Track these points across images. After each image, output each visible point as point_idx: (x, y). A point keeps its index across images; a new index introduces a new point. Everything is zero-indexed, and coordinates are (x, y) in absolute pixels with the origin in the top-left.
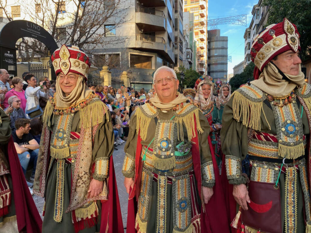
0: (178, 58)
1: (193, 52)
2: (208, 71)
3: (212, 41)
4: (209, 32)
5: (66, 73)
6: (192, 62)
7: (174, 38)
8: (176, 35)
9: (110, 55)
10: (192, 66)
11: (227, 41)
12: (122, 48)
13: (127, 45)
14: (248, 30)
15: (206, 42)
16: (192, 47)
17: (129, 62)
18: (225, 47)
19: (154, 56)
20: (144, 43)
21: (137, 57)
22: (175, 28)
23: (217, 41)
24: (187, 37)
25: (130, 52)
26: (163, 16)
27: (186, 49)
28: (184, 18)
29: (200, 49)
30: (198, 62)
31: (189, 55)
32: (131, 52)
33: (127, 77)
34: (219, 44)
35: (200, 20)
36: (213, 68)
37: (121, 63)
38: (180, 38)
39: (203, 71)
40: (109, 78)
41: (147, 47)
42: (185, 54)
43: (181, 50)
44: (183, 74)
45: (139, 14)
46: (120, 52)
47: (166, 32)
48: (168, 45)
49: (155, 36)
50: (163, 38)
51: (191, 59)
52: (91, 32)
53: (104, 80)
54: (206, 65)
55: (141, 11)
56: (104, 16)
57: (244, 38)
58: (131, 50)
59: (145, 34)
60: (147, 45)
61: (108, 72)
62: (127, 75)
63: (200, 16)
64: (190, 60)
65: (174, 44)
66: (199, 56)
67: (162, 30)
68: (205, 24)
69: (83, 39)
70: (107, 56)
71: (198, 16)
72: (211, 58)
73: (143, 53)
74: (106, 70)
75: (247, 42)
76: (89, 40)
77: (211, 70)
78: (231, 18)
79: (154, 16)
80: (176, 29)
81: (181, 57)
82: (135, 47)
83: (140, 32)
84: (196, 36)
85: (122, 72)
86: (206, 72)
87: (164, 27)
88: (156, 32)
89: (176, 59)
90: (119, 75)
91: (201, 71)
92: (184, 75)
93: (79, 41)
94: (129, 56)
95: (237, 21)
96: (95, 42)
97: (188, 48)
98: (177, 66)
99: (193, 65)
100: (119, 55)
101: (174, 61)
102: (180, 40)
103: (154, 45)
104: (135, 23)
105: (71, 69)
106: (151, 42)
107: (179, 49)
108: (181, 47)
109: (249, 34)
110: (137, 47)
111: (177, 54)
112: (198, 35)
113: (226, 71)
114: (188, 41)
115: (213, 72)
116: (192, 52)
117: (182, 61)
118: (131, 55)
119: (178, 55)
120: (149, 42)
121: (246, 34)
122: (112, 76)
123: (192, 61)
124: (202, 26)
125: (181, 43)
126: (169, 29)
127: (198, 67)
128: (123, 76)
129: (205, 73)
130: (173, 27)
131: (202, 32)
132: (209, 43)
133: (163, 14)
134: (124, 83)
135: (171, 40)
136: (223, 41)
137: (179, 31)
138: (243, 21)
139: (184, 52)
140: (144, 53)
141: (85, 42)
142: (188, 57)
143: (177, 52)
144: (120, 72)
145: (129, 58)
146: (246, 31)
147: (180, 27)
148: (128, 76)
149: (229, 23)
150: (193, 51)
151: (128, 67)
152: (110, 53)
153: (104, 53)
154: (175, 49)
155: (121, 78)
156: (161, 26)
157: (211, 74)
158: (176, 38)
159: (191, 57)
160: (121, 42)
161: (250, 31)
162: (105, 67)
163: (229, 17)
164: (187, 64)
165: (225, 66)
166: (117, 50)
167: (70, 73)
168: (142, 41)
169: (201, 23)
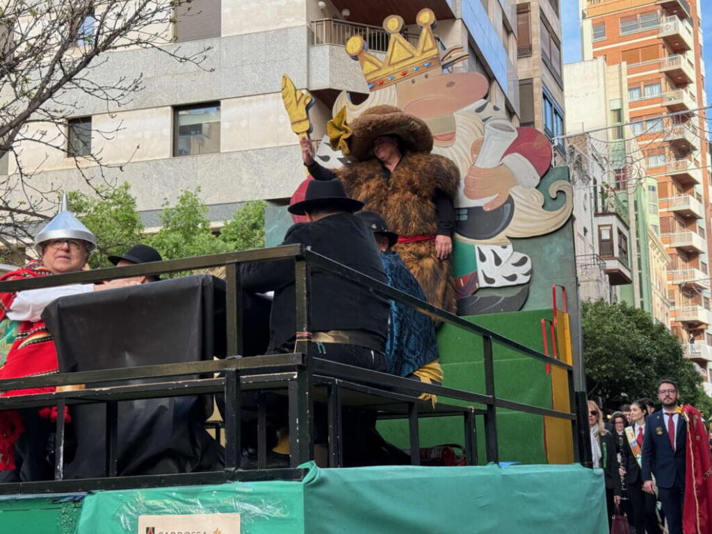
1: (633, 230)
16: (626, 210)
35: (670, 99)
45: (324, 52)
51: (623, 260)
63: (666, 83)
64: (613, 265)
68: (696, 113)
71: (659, 80)
91: (691, 318)
97: (606, 209)
99: (635, 286)
116: (628, 228)
123: (630, 271)
131: (682, 148)
139: (585, 231)
150: (632, 225)
159: (624, 252)
169: (671, 109)
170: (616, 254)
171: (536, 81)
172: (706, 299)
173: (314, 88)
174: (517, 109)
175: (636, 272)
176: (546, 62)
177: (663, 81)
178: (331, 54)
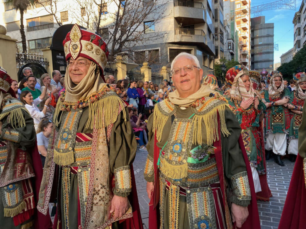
0: (219, 49)
1: (235, 42)
2: (251, 62)
3: (256, 30)
4: (252, 20)
5: (76, 57)
6: (233, 53)
7: (215, 29)
8: (216, 26)
9: (150, 51)
10: (234, 57)
11: (273, 28)
12: (161, 44)
13: (166, 39)
14: (298, 14)
15: (249, 31)
16: (234, 37)
17: (169, 57)
18: (271, 34)
19: (193, 49)
20: (183, 37)
21: (176, 51)
22: (215, 18)
23: (261, 29)
24: (228, 27)
25: (169, 47)
26: (202, 7)
27: (228, 39)
28: (224, 8)
29: (242, 39)
30: (240, 52)
31: (231, 45)
32: (171, 47)
33: (167, 72)
34: (264, 32)
35: (243, 8)
36: (257, 58)
37: (160, 58)
38: (220, 29)
39: (246, 61)
40: (149, 73)
41: (186, 41)
42: (227, 45)
43: (222, 41)
44: (224, 66)
45: (177, 8)
46: (159, 47)
47: (206, 24)
48: (208, 37)
49: (194, 28)
50: (202, 30)
51: (233, 50)
52: (132, 30)
53: (145, 76)
54: (249, 55)
55: (179, 5)
56: (143, 13)
57: (293, 23)
58: (170, 45)
59: (184, 27)
60: (186, 38)
61: (148, 68)
62: (166, 69)
63: (242, 4)
64: (231, 51)
65: (214, 35)
66: (241, 46)
67: (201, 22)
68: (248, 11)
69: (123, 38)
70: (147, 53)
71: (240, 3)
72: (255, 48)
73: (182, 47)
74: (146, 66)
75: (297, 27)
76: (130, 38)
77: (255, 60)
78: (277, 3)
79: (193, 8)
80: (216, 20)
81: (222, 48)
82: (174, 41)
83: (179, 26)
84: (238, 25)
85: (162, 67)
86: (249, 62)
87: (203, 19)
88: (195, 25)
89: (217, 51)
90: (159, 70)
91: (244, 61)
92: (226, 67)
93: (121, 39)
94: (169, 51)
95: (285, 6)
96: (136, 39)
97: (229, 38)
98: (218, 58)
99: (235, 55)
100: (158, 50)
101: (214, 53)
102: (221, 31)
103: (193, 38)
104: (173, 18)
105: (82, 52)
106: (190, 35)
107: (219, 40)
108: (222, 37)
109: (299, 19)
110: (176, 41)
111: (217, 45)
112: (240, 24)
113: (272, 61)
114: (229, 31)
115: (257, 62)
116: (234, 42)
117: (223, 52)
118: (170, 49)
119: (219, 46)
120: (188, 35)
121: (295, 19)
122: (152, 71)
124: (244, 15)
125: (222, 34)
126: (209, 20)
127: (240, 57)
128: (162, 71)
129: (248, 64)
130: (213, 18)
131: (245, 21)
132: (252, 31)
133: (202, 6)
134: (163, 78)
135: (211, 32)
136: (269, 28)
137: (219, 21)
138: (291, 5)
139: (225, 43)
140: (184, 47)
141: (126, 40)
142: (230, 47)
143: (218, 43)
144: (160, 67)
145: (169, 53)
146: (296, 15)
147: (220, 18)
148: (168, 70)
149: (276, 8)
150: (235, 41)
151: (168, 61)
152: (150, 49)
153: (144, 50)
154: (216, 40)
155: (161, 73)
156: (200, 18)
157: (255, 64)
158: (216, 30)
159: (233, 48)
160: (160, 37)
161: (300, 15)
162: (145, 64)
163: (275, 2)
164: (229, 55)
165: (271, 55)
166: (156, 45)
167: (80, 58)
168: (181, 35)
169: (243, 11)
170: (232, 48)
171: (218, 9)
172: (248, 57)
173: (175, 17)
174: (214, 17)
175: (235, 52)
176: (220, 4)
177: (241, 3)
178: (179, 8)
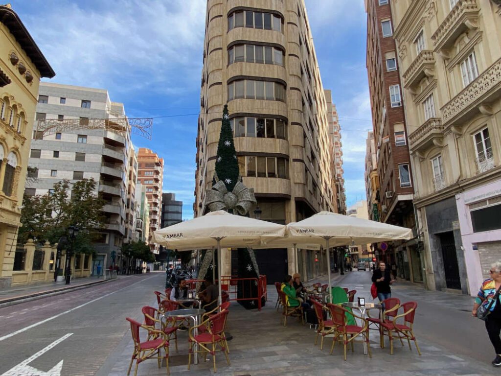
0: (128, 230)
1: (144, 220)
3: (166, 205)
4: (163, 196)
6: (141, 230)
10: (142, 234)
11: (181, 206)
15: (160, 206)
16: (143, 216)
18: (180, 211)
19: (108, 234)
23: (171, 205)
24: (139, 207)
27: (137, 220)
28: (135, 197)
34: (174, 208)
38: (131, 213)
43: (131, 224)
48: (120, 224)
51: (141, 227)
64: (139, 229)
66: (151, 220)
79: (111, 205)
81: (131, 228)
87: (118, 213)
89: (126, 232)
97: (139, 217)
101: (124, 234)
103: (109, 227)
107: (129, 222)
112: (152, 198)
114: (139, 211)
117: (131, 232)
125: (132, 216)
130: (126, 207)
131: (156, 196)
132: (163, 206)
133: (119, 203)
135: (123, 219)
136: (178, 205)
137: (130, 208)
139: (134, 223)
140: (101, 232)
142: (138, 226)
143: (128, 225)
154: (126, 223)
158: (127, 214)
164: (137, 234)
175: (143, 229)
176: (132, 195)
